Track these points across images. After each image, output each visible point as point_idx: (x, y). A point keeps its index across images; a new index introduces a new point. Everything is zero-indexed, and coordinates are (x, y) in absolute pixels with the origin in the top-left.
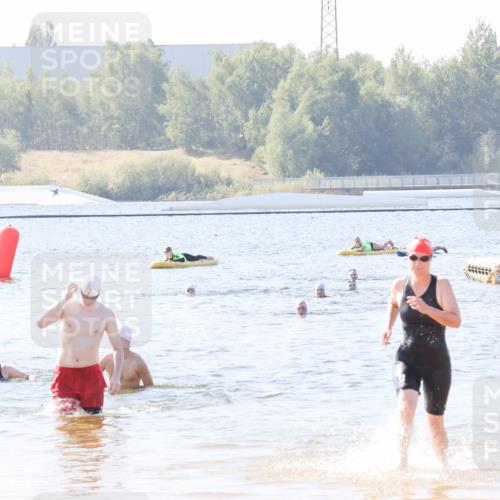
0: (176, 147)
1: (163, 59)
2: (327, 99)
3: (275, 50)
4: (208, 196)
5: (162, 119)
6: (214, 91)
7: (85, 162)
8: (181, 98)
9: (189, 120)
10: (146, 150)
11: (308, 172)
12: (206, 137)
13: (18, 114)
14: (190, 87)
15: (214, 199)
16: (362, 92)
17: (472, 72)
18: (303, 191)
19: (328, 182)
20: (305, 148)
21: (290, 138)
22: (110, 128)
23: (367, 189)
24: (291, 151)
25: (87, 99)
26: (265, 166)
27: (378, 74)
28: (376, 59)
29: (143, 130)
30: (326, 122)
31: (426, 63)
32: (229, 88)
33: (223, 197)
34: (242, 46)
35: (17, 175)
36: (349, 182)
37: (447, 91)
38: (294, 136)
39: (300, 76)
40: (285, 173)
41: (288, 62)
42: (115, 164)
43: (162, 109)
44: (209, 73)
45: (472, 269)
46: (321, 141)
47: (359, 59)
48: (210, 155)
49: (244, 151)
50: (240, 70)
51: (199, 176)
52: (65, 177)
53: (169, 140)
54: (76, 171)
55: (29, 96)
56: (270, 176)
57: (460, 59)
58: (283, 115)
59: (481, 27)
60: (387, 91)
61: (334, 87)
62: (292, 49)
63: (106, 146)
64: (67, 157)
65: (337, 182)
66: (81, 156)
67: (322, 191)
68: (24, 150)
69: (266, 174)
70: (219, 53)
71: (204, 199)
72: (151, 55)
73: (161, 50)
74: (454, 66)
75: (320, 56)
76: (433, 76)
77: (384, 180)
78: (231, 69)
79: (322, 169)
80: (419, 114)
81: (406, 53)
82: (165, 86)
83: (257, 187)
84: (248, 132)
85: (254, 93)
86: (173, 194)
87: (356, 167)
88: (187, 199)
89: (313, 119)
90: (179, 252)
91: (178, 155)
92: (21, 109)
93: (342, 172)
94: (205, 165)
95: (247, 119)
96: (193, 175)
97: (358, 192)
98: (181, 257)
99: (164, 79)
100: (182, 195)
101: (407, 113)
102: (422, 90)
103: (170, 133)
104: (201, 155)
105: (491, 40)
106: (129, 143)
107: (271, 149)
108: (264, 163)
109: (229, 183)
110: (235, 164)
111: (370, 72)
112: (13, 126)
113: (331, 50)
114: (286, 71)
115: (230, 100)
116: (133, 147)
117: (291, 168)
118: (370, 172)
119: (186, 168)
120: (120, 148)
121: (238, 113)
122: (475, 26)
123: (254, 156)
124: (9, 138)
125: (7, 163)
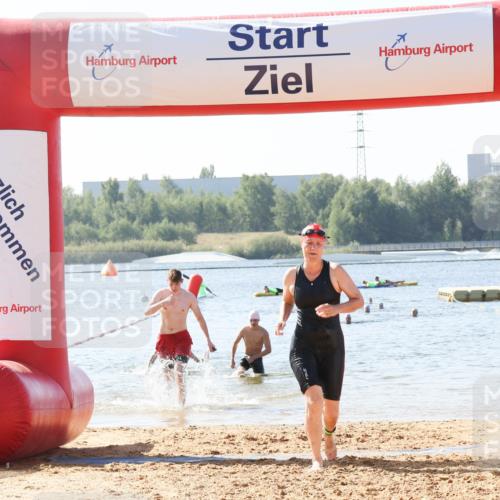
0: (280, 230)
1: (273, 184)
2: (360, 204)
3: (332, 177)
4: (297, 256)
5: (273, 215)
6: (300, 200)
7: (232, 239)
8: (282, 204)
9: (287, 215)
10: (264, 232)
12: (294, 224)
13: (195, 214)
14: (287, 198)
16: (380, 199)
17: (439, 188)
18: (349, 252)
19: (362, 248)
20: (349, 229)
21: (342, 224)
22: (244, 221)
23: (383, 251)
24: (342, 231)
25: (232, 205)
27: (388, 189)
28: (387, 181)
29: (261, 219)
30: (360, 216)
31: (414, 183)
32: (308, 198)
34: (315, 176)
35: (195, 247)
36: (373, 247)
37: (425, 198)
39: (345, 191)
40: (338, 243)
41: (340, 184)
42: (248, 239)
43: (272, 209)
44: (296, 190)
45: (441, 294)
46: (357, 226)
47: (378, 182)
50: (314, 188)
52: (221, 247)
53: (276, 226)
54: (227, 243)
55: (201, 204)
56: (331, 245)
57: (432, 181)
58: (338, 212)
59: (443, 164)
60: (393, 198)
61: (364, 197)
62: (341, 177)
63: (242, 230)
64: (222, 237)
65: (367, 248)
66: (230, 235)
67: (359, 252)
68: (199, 233)
70: (302, 179)
72: (266, 181)
73: (272, 179)
74: (429, 185)
75: (357, 180)
76: (417, 191)
77: (392, 246)
78: (308, 188)
79: (358, 240)
80: (411, 211)
81: (403, 178)
82: (274, 198)
85: (320, 201)
86: (279, 255)
87: (377, 239)
88: (286, 258)
89: (353, 214)
91: (281, 234)
92: (197, 212)
93: (369, 242)
95: (317, 214)
96: (289, 245)
97: (379, 253)
99: (273, 194)
100: (283, 256)
101: (404, 210)
102: (412, 198)
103: (277, 222)
104: (293, 234)
105: (448, 171)
106: (255, 228)
107: (331, 230)
111: (383, 189)
112: (192, 220)
113: (362, 178)
114: (338, 189)
115: (308, 204)
116: (257, 230)
117: (342, 240)
118: (385, 242)
119: (285, 241)
120: (249, 231)
121: (312, 212)
122: (440, 164)
124: (191, 227)
125: (190, 240)
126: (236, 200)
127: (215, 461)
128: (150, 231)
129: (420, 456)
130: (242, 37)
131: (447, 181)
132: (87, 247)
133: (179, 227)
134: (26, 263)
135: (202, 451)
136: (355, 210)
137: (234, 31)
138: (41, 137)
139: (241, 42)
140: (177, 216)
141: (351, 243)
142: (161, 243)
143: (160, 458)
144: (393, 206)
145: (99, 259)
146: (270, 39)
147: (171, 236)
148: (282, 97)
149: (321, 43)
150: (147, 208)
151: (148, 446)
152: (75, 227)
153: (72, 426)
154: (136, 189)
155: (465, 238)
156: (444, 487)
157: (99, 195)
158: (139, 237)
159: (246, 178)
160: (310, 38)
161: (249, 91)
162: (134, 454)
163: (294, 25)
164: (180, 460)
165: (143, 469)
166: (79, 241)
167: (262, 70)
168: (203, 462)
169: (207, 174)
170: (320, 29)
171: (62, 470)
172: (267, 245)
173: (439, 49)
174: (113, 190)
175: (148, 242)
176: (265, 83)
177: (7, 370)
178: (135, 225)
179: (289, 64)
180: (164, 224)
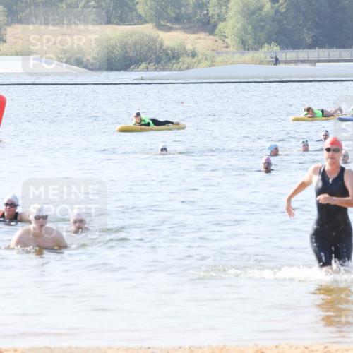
0: (146, 22)
4: (175, 66)
10: (119, 24)
11: (266, 45)
15: (180, 69)
18: (261, 62)
19: (284, 55)
20: (263, 24)
23: (319, 61)
24: (250, 27)
26: (226, 40)
33: (188, 68)
36: (303, 54)
38: (253, 13)
40: (244, 46)
46: (277, 17)
48: (176, 29)
49: (208, 26)
51: (168, 48)
53: (140, 16)
56: (231, 49)
68: (9, 24)
69: (227, 47)
71: (171, 70)
77: (335, 53)
79: (278, 44)
83: (219, 59)
86: (143, 65)
87: (309, 40)
88: (155, 70)
90: (146, 117)
91: (148, 30)
93: (296, 45)
94: (172, 39)
96: (161, 47)
97: (314, 62)
98: (148, 121)
100: (152, 66)
104: (170, 29)
107: (232, 24)
108: (226, 37)
109: (194, 55)
110: (200, 38)
117: (250, 42)
118: (322, 46)
119: (155, 40)
123: (217, 30)
141: (266, 47)
172: (124, 47)
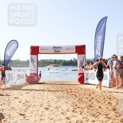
12: (58, 64)
18: (63, 66)
21: (62, 64)
27: (66, 61)
29: (55, 63)
37: (69, 62)
42: (54, 65)
45: (71, 70)
47: (65, 60)
55: (50, 62)
56: (61, 66)
62: (62, 60)
64: (52, 65)
70: (59, 60)
73: (56, 60)
77: (67, 66)
81: (68, 60)
84: (60, 63)
93: (65, 65)
103: (57, 63)
124: (49, 64)
125: (49, 65)
126: (53, 62)
127: (51, 84)
128: (46, 64)
129: (68, 84)
130: (54, 47)
131: (71, 60)
132: (40, 65)
133: (48, 64)
134: (35, 66)
135: (50, 83)
136: (63, 63)
137: (53, 47)
138: (36, 56)
139: (54, 48)
140: (48, 63)
142: (46, 65)
143: (46, 84)
144: (67, 63)
145: (41, 66)
146: (56, 48)
147: (47, 64)
148: (57, 53)
149: (61, 48)
150: (45, 62)
151: (45, 83)
152: (39, 63)
153: (38, 81)
154: (44, 60)
155: (73, 65)
156: (70, 87)
157: (41, 61)
158: (44, 64)
159: (54, 60)
160: (60, 48)
161: (55, 52)
162: (44, 83)
163: (59, 46)
164: (48, 84)
165: (44, 85)
166: (39, 65)
167: (56, 50)
168: (50, 84)
169: (51, 59)
170: (61, 47)
171: (38, 84)
172: (56, 65)
173: (71, 49)
174: (42, 60)
175: (45, 65)
176: (56, 51)
177: (33, 76)
178: (44, 63)
179: (58, 50)
180: (47, 63)
